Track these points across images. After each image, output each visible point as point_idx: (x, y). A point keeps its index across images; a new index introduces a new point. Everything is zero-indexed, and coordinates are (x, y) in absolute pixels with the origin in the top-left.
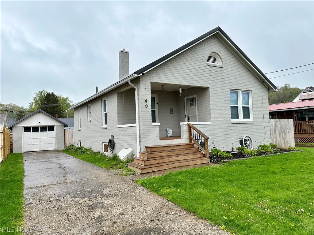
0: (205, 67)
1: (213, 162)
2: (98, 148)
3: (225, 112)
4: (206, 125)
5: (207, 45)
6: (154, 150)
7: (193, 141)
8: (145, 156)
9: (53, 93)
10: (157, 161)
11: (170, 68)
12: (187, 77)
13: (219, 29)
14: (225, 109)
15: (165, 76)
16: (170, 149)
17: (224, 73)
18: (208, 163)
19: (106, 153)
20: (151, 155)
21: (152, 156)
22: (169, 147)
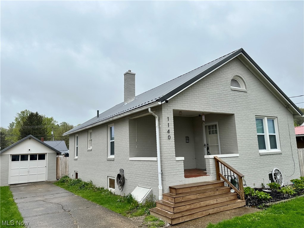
0: (228, 92)
1: (251, 205)
2: (102, 182)
3: (252, 142)
4: (233, 158)
5: (230, 68)
6: (180, 191)
7: (221, 178)
8: (172, 200)
9: (37, 113)
10: (188, 207)
11: (193, 93)
12: (211, 103)
13: (242, 51)
14: (252, 138)
15: (188, 103)
16: (198, 189)
17: (248, 98)
18: (244, 206)
19: (112, 190)
20: (179, 198)
21: (180, 200)
22: (197, 187)
